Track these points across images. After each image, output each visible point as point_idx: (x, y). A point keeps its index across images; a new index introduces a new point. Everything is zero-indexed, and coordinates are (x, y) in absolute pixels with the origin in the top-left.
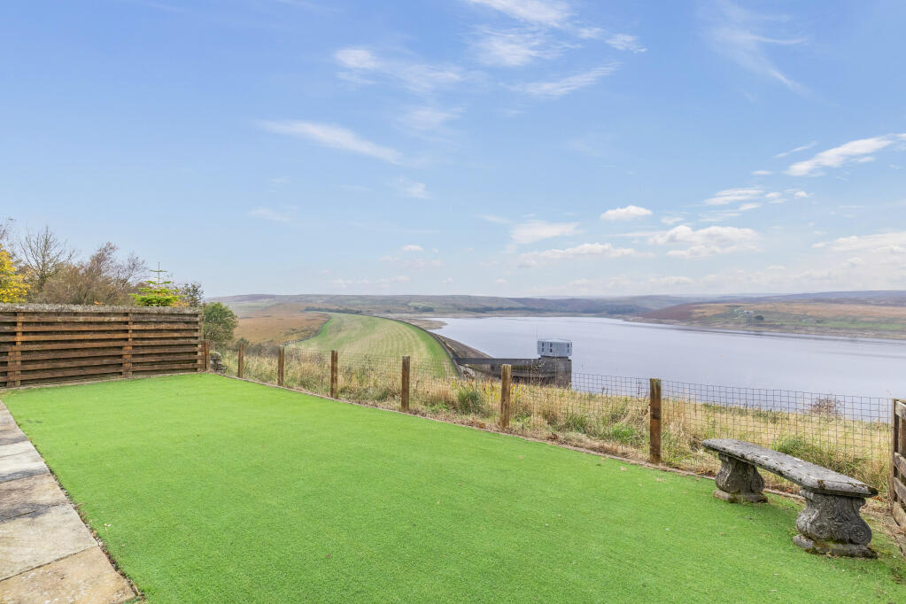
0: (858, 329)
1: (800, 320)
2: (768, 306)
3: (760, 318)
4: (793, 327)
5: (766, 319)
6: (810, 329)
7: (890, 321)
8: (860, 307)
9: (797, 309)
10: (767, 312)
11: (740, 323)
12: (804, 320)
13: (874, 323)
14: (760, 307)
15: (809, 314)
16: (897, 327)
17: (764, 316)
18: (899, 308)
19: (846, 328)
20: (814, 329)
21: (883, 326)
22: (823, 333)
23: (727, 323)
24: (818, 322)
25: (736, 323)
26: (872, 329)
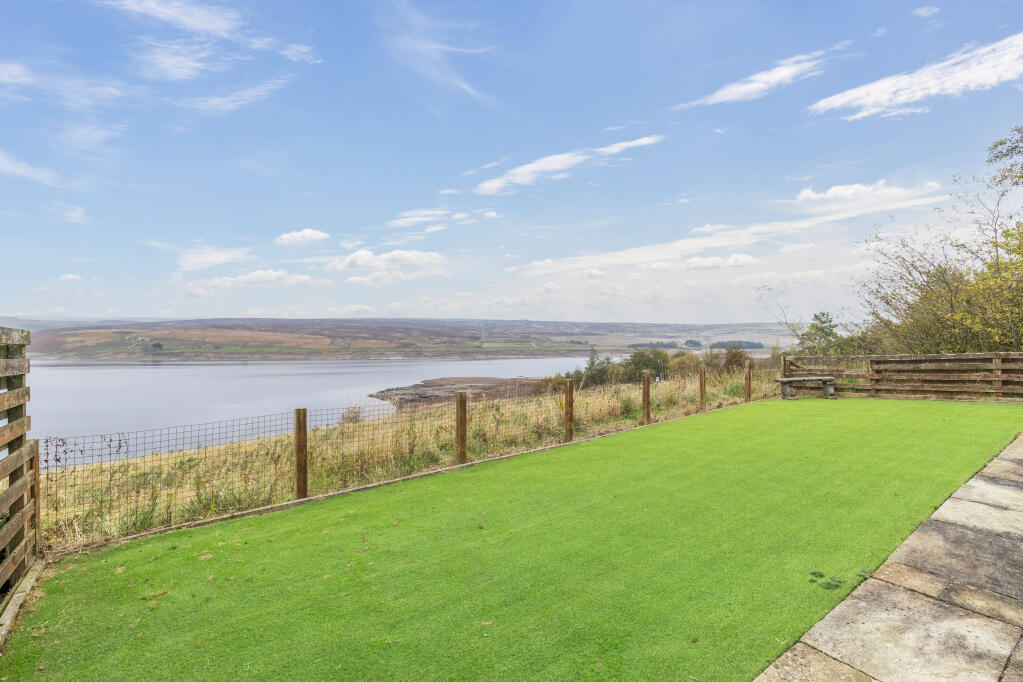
0: (250, 353)
1: (200, 347)
2: (165, 332)
3: (158, 346)
4: (193, 355)
5: (165, 347)
6: (209, 355)
7: (270, 344)
8: (248, 333)
9: (196, 335)
10: (164, 339)
11: (134, 353)
12: (203, 347)
13: (259, 347)
14: (156, 333)
15: (207, 340)
16: (276, 350)
17: (162, 343)
18: (275, 334)
19: (239, 353)
20: (212, 355)
21: (267, 350)
22: (221, 359)
23: (117, 353)
24: (216, 348)
25: (129, 354)
26: (260, 353)
